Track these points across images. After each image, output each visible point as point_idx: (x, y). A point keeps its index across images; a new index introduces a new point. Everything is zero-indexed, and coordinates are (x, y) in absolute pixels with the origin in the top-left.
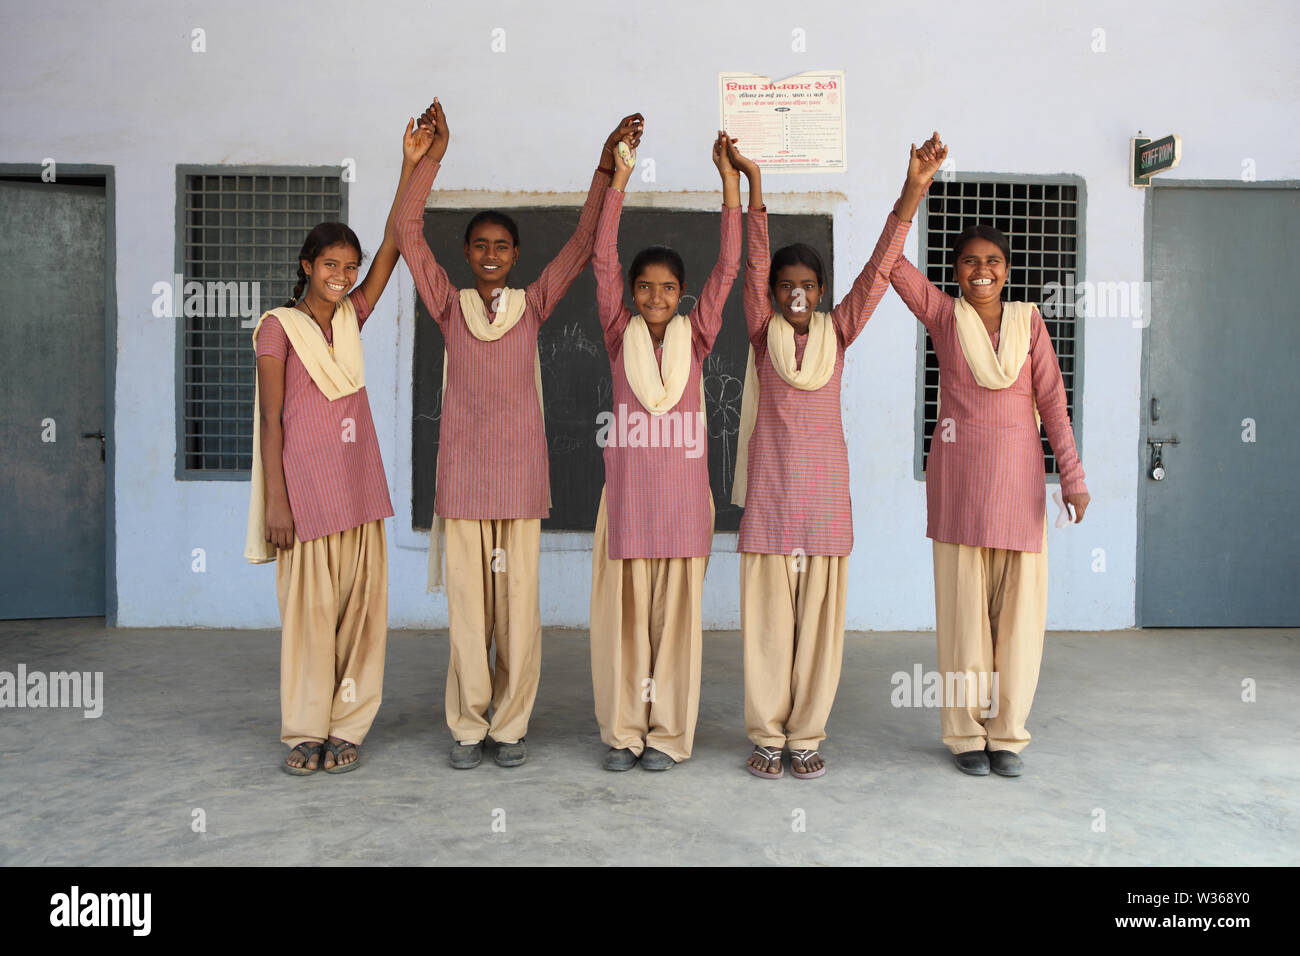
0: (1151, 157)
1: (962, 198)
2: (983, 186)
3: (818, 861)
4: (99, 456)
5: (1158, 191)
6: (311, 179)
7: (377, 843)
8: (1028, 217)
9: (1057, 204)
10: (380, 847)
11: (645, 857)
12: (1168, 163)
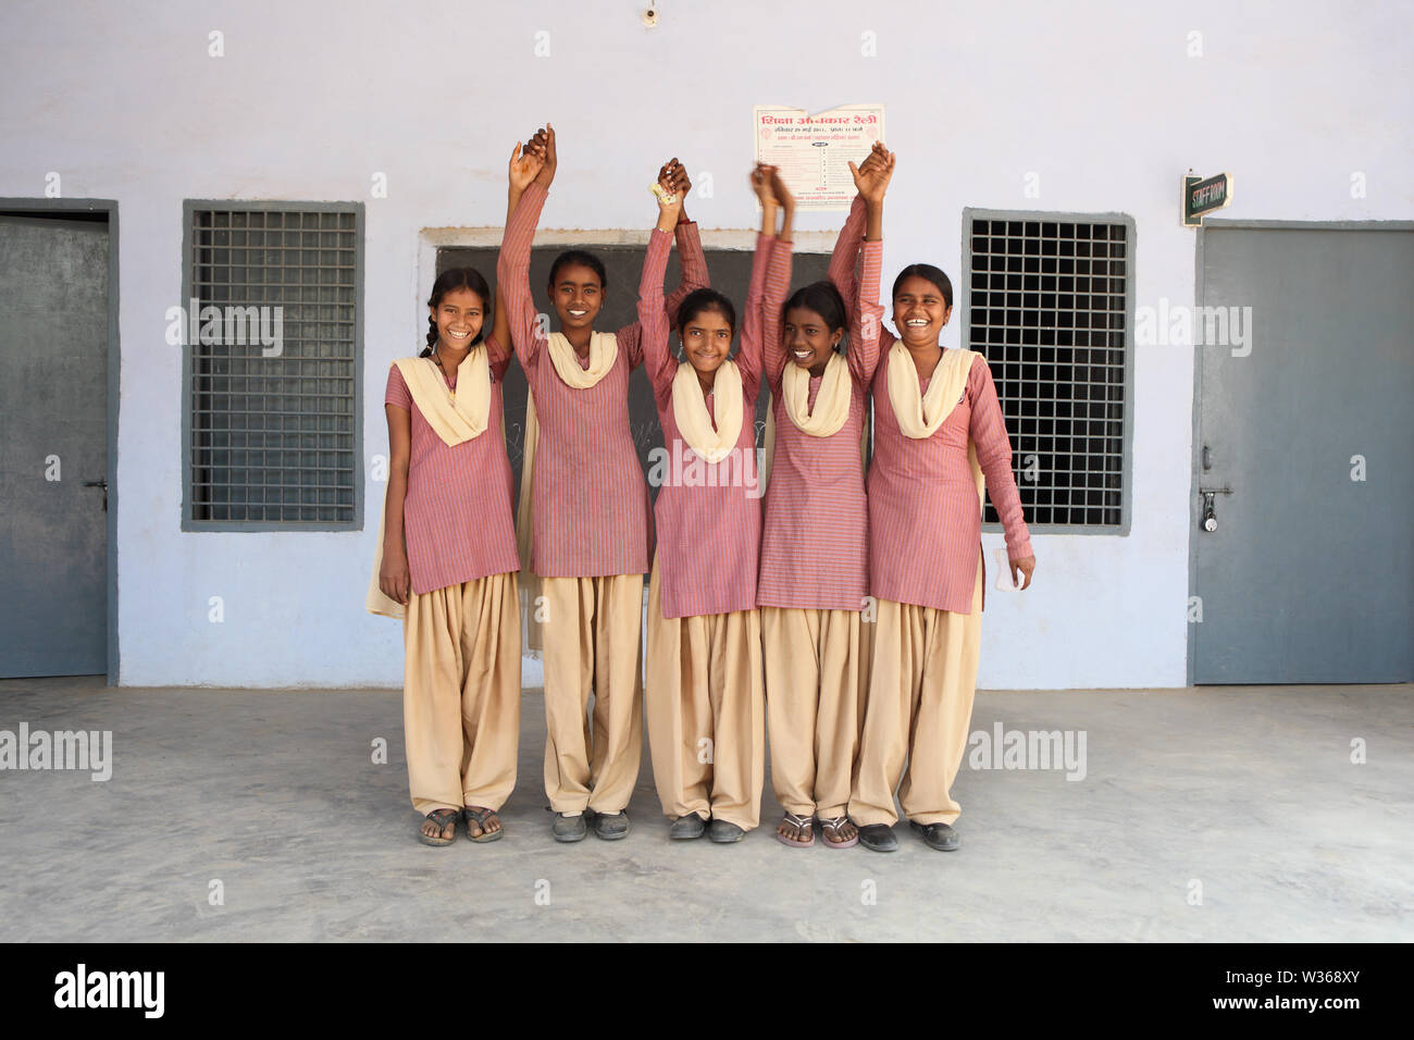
0: (1202, 196)
1: (1007, 237)
2: (1029, 225)
3: (852, 936)
4: (102, 506)
5: (1210, 230)
6: (326, 215)
7: (384, 920)
8: (1075, 258)
9: (1106, 244)
10: (389, 924)
11: (669, 935)
12: (1220, 202)
